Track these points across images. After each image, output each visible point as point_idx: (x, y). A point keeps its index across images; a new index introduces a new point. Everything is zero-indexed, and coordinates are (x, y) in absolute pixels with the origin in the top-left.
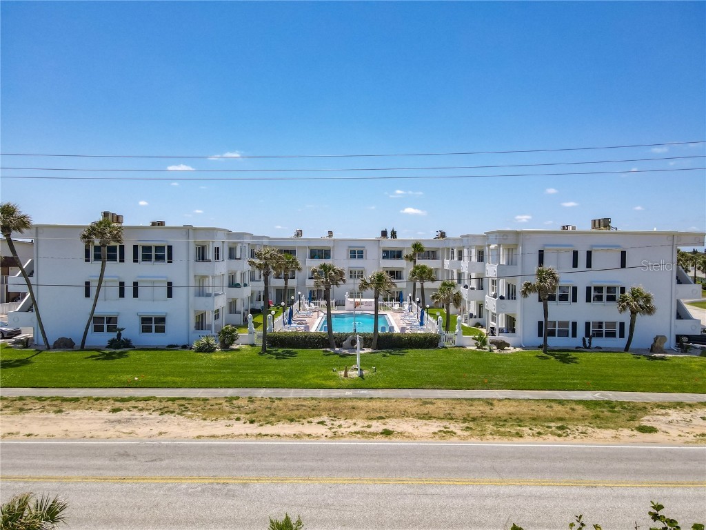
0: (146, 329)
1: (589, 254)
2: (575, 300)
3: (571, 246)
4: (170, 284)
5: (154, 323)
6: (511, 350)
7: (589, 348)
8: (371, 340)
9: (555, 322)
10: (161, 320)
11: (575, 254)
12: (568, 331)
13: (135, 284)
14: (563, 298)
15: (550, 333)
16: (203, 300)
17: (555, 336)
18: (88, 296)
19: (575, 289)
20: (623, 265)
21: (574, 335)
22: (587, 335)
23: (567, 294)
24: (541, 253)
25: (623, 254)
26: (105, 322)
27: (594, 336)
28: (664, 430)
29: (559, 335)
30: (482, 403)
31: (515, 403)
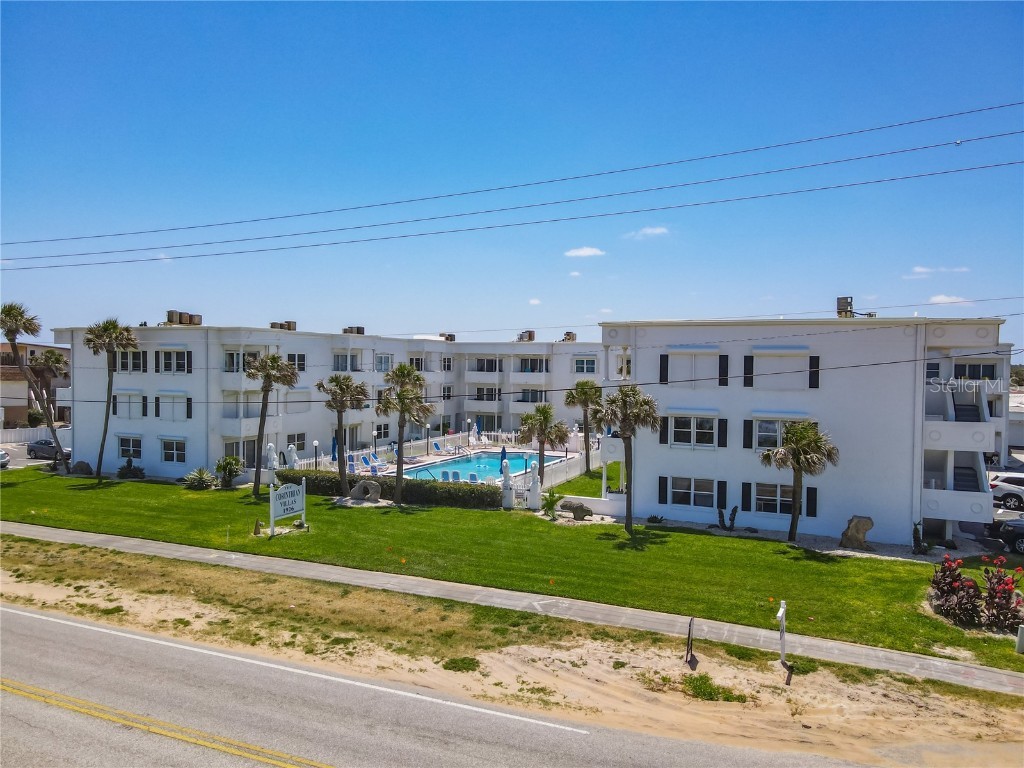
1: (749, 361)
2: (723, 443)
3: (716, 347)
4: (189, 400)
5: (174, 450)
6: (596, 519)
7: (731, 528)
8: (391, 488)
9: (690, 479)
10: (181, 447)
11: (724, 361)
12: (712, 496)
13: (157, 399)
14: (704, 438)
15: (682, 499)
16: (229, 422)
17: (689, 504)
18: (115, 413)
19: (723, 424)
20: (814, 382)
21: (722, 504)
22: (746, 506)
23: (710, 432)
24: (664, 359)
25: (814, 362)
26: (131, 446)
27: (759, 509)
28: (488, 670)
29: (695, 504)
30: (338, 591)
31: (383, 597)
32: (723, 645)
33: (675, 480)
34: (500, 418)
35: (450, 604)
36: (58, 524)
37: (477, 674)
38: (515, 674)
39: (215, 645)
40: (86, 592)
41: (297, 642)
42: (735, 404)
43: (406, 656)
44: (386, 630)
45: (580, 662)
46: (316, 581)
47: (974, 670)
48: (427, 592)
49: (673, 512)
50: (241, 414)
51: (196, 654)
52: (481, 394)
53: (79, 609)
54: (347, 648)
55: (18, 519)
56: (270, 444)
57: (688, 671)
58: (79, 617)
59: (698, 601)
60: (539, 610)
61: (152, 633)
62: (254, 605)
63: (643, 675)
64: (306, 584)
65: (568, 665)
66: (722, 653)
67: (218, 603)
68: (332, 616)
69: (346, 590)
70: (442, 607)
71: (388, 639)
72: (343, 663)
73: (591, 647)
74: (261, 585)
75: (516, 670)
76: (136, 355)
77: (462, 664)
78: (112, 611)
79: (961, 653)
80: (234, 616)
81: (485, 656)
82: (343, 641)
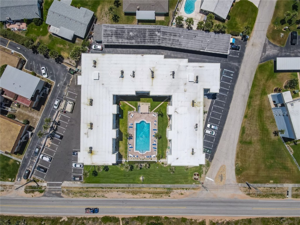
30: (156, 188)
31: (159, 189)
32: (182, 188)
35: (164, 188)
37: (171, 197)
39: (155, 199)
40: (140, 195)
41: (159, 197)
43: (166, 196)
45: (175, 194)
53: (142, 198)
58: (144, 199)
60: (170, 187)
61: (150, 199)
62: (153, 193)
64: (153, 188)
67: (150, 193)
68: (158, 192)
71: (164, 194)
72: (163, 198)
73: (175, 191)
74: (150, 189)
77: (169, 196)
78: (145, 197)
79: (194, 183)
80: (153, 195)
81: (170, 195)
82: (162, 196)
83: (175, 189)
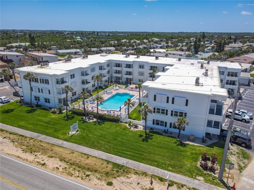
0: (46, 102)
1: (173, 99)
2: (167, 114)
3: (167, 95)
4: (49, 90)
5: (47, 100)
6: (139, 128)
7: (167, 133)
8: (96, 116)
9: (159, 121)
10: (49, 100)
11: (168, 98)
12: (164, 124)
13: (42, 89)
14: (163, 113)
15: (158, 124)
16: (59, 95)
17: (159, 125)
18: (32, 91)
19: (167, 111)
20: (187, 105)
21: (166, 126)
22: (171, 127)
23: (164, 112)
24: (155, 96)
25: (187, 101)
26: (37, 98)
27: (173, 128)
28: (115, 185)
29: (160, 125)
30: (86, 157)
31: (95, 159)
32: (158, 177)
33: (156, 120)
34: (121, 77)
35: (108, 162)
36: (27, 129)
37: (112, 187)
38: (120, 186)
39: (64, 176)
40: (37, 157)
41: (80, 176)
42: (170, 107)
43: (100, 181)
44: (96, 171)
45: (131, 183)
46: (82, 153)
47: (202, 184)
48: (104, 158)
49: (155, 126)
50: (61, 94)
51: (61, 179)
52: (117, 72)
53: (37, 163)
54: (89, 178)
55: (18, 127)
56: (69, 102)
57: (150, 186)
58: (37, 166)
59: (156, 161)
60: (125, 164)
61: (52, 172)
62: (71, 162)
63: (142, 187)
64: (80, 154)
65: (129, 184)
66: (158, 179)
67: (63, 161)
68: (85, 166)
69: (88, 156)
70: (107, 163)
71: (97, 174)
72: (88, 182)
73: (134, 177)
74: (71, 154)
75: (120, 185)
76: (35, 79)
77: (110, 184)
78: (44, 164)
79: (201, 178)
80: (67, 166)
81: (114, 181)
82: (88, 176)
83: (137, 173)
